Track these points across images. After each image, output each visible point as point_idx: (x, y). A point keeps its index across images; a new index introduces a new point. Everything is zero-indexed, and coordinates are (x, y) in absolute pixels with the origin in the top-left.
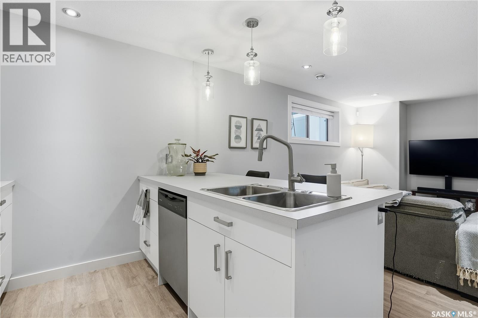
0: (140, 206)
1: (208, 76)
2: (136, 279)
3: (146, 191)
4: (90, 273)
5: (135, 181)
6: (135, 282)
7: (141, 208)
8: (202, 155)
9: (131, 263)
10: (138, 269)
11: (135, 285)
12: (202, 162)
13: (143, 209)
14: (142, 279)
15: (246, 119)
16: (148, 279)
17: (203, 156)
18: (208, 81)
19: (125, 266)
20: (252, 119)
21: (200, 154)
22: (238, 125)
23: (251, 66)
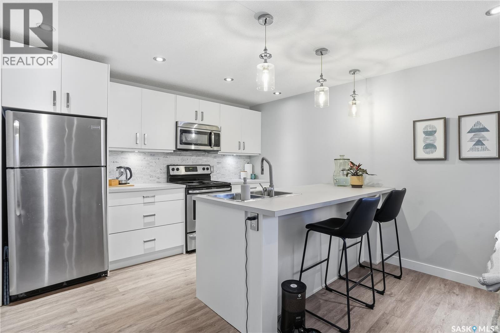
15: (443, 120)
18: (354, 100)
22: (429, 130)
23: (320, 91)
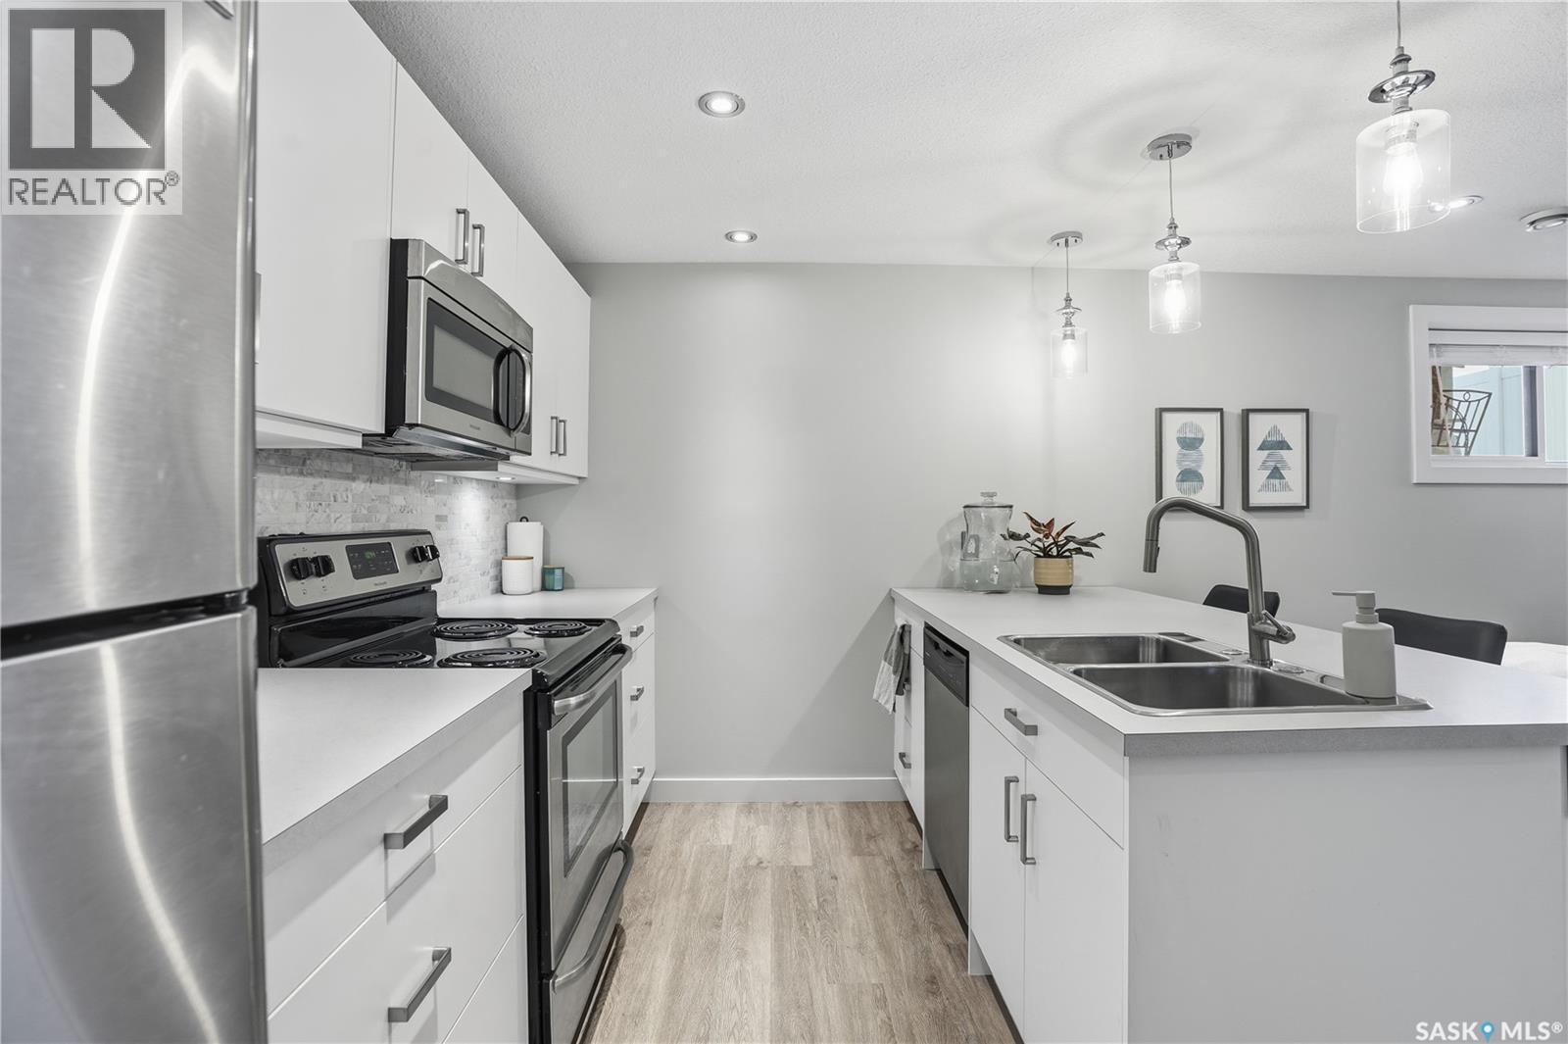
0: (890, 664)
1: (1068, 310)
2: (875, 841)
3: (903, 627)
4: (785, 805)
5: (884, 601)
6: (872, 847)
7: (891, 668)
8: (1059, 534)
9: (873, 803)
10: (885, 821)
11: (871, 854)
12: (1060, 555)
13: (895, 672)
14: (890, 846)
15: (1219, 414)
16: (903, 850)
17: (1061, 538)
18: (1068, 324)
19: (858, 808)
20: (1243, 410)
21: (1054, 534)
22: (1190, 435)
23: (1170, 277)
